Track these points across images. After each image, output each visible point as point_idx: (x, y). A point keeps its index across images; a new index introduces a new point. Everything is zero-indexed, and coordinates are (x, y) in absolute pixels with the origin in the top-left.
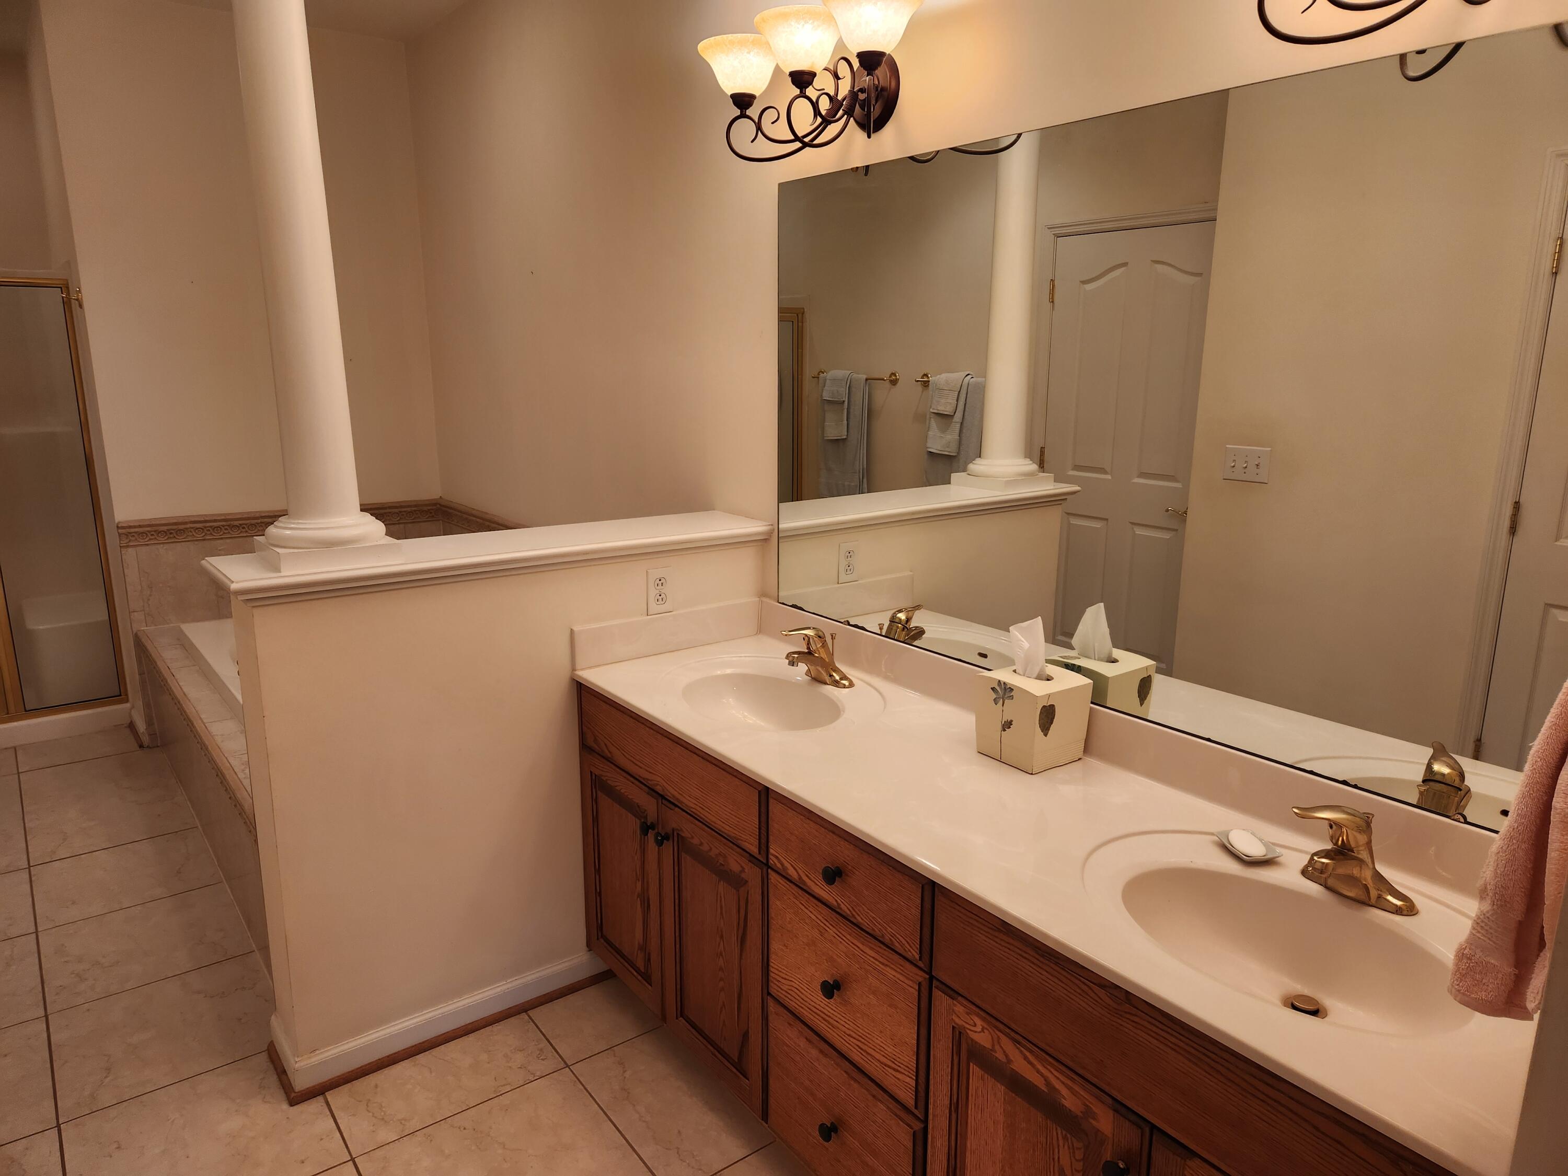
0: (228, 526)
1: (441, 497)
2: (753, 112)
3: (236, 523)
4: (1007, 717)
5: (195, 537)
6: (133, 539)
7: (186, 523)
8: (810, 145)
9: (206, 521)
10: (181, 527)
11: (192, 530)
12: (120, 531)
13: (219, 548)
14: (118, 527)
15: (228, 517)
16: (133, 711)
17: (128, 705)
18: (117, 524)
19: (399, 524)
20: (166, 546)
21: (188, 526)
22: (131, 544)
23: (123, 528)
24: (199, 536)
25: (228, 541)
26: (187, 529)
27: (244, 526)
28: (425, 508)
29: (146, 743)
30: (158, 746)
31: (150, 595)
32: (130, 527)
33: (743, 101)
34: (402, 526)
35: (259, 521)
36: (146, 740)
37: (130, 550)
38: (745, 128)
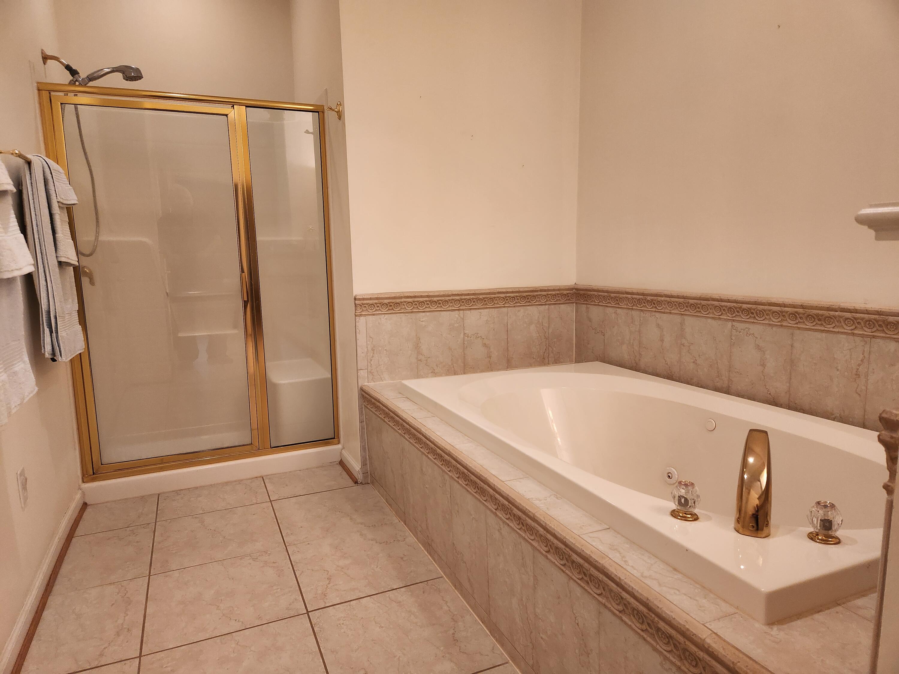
0: (430, 301)
1: (575, 283)
3: (435, 299)
5: (407, 309)
6: (365, 309)
7: (401, 298)
9: (415, 297)
10: (398, 301)
11: (405, 304)
12: (357, 302)
13: (421, 320)
14: (355, 299)
15: (430, 294)
16: (343, 451)
17: (339, 446)
18: (355, 296)
19: (545, 304)
20: (386, 316)
21: (403, 300)
22: (363, 313)
23: (360, 299)
24: (409, 309)
25: (428, 314)
26: (401, 302)
27: (440, 302)
28: (565, 292)
29: (360, 481)
30: (368, 483)
31: (373, 357)
32: (364, 299)
34: (547, 306)
35: (450, 298)
36: (360, 477)
37: (362, 318)
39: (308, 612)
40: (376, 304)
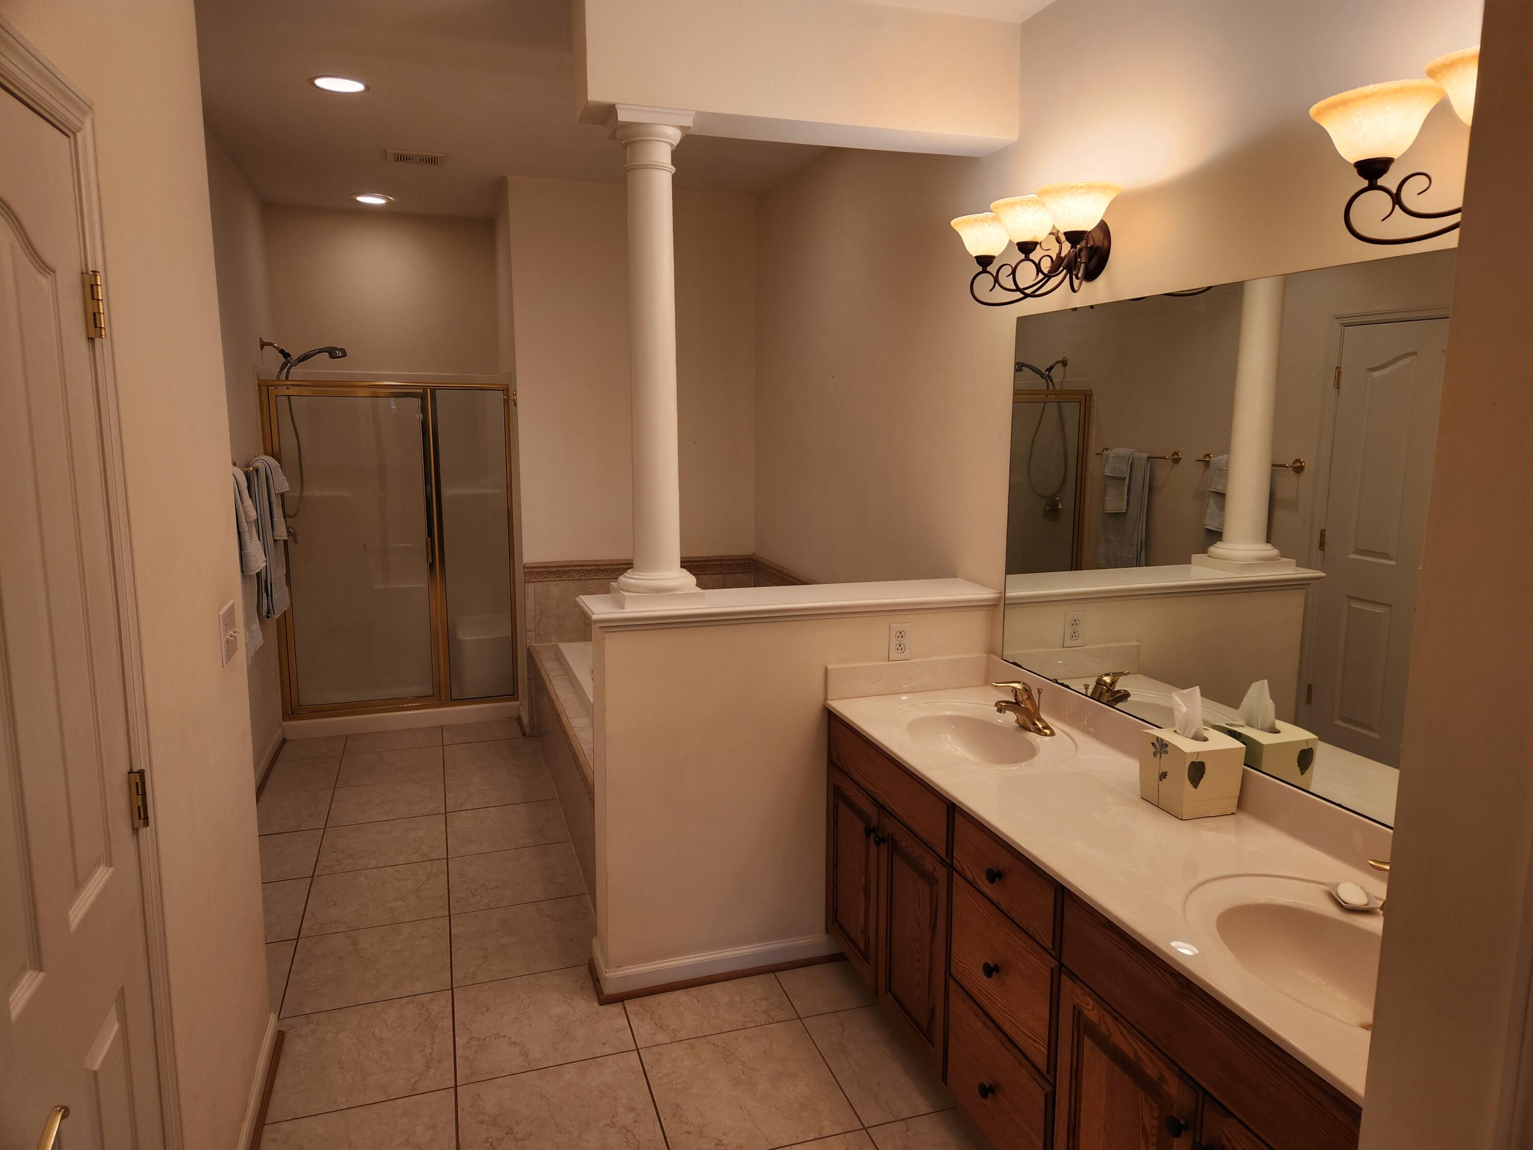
0: (597, 570)
1: (754, 554)
2: (992, 268)
3: (603, 568)
4: (1163, 769)
5: (574, 577)
6: (533, 576)
7: (568, 566)
8: (1032, 295)
9: (582, 566)
10: (566, 569)
11: (572, 572)
12: (525, 570)
13: (589, 587)
14: (525, 568)
15: (597, 563)
16: (521, 708)
17: (518, 703)
18: (524, 565)
19: (720, 574)
20: (554, 583)
21: (570, 568)
22: (532, 580)
23: (528, 568)
24: (577, 577)
25: (596, 581)
26: (569, 570)
27: (608, 570)
28: (741, 562)
29: (527, 734)
30: (535, 737)
31: (541, 620)
32: (532, 568)
33: (985, 261)
34: (722, 576)
35: (619, 567)
36: (528, 730)
37: (530, 584)
38: (985, 281)
39: (446, 813)
40: (544, 571)
